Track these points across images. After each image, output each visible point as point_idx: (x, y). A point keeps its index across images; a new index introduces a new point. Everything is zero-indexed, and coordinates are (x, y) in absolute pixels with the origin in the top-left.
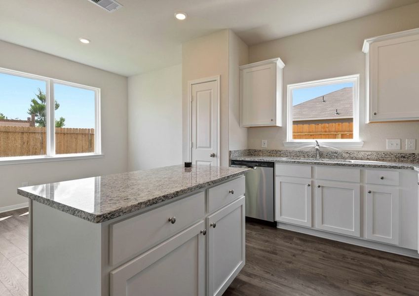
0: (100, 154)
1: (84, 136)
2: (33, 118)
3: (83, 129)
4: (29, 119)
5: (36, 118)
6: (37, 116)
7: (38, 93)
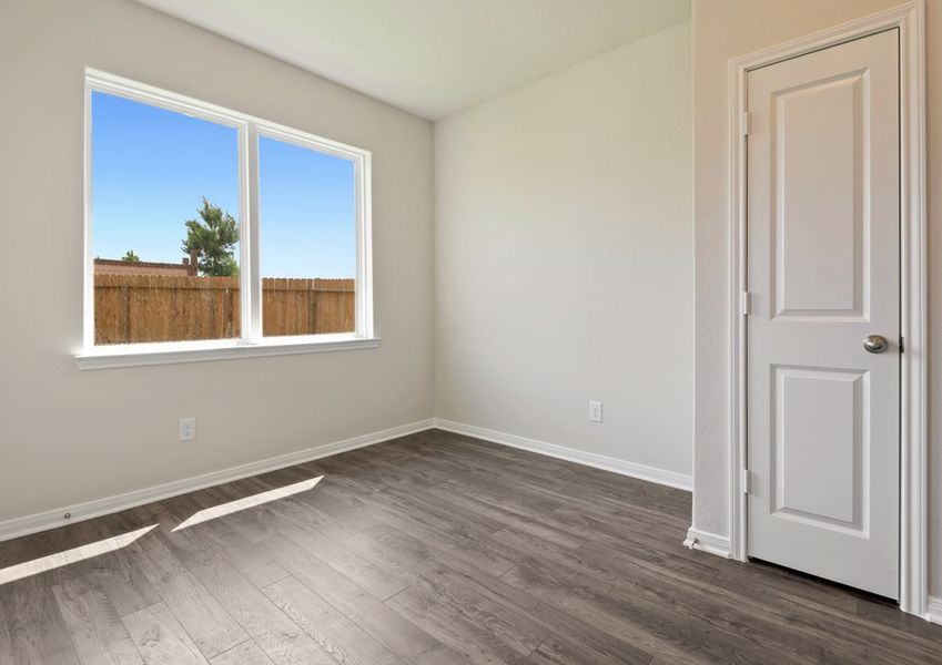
0: (371, 336)
1: (298, 297)
2: (194, 259)
3: (297, 280)
4: (185, 260)
5: (199, 259)
6: (200, 255)
7: (202, 207)
